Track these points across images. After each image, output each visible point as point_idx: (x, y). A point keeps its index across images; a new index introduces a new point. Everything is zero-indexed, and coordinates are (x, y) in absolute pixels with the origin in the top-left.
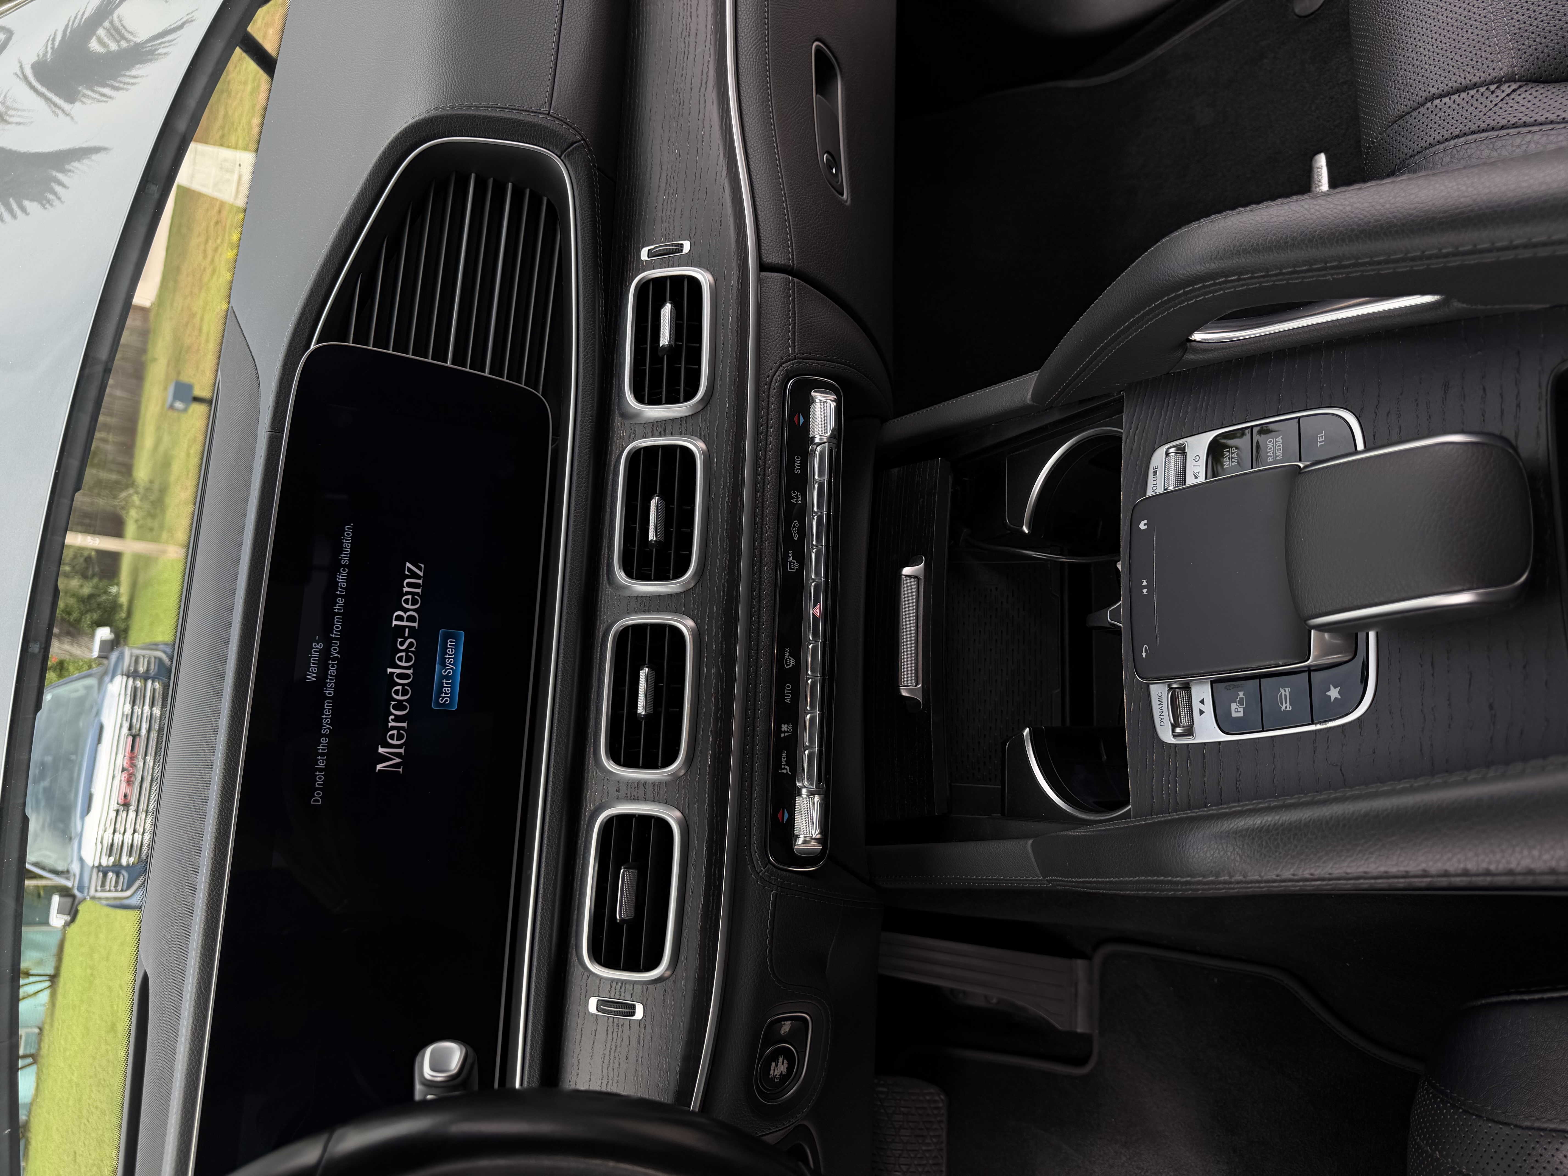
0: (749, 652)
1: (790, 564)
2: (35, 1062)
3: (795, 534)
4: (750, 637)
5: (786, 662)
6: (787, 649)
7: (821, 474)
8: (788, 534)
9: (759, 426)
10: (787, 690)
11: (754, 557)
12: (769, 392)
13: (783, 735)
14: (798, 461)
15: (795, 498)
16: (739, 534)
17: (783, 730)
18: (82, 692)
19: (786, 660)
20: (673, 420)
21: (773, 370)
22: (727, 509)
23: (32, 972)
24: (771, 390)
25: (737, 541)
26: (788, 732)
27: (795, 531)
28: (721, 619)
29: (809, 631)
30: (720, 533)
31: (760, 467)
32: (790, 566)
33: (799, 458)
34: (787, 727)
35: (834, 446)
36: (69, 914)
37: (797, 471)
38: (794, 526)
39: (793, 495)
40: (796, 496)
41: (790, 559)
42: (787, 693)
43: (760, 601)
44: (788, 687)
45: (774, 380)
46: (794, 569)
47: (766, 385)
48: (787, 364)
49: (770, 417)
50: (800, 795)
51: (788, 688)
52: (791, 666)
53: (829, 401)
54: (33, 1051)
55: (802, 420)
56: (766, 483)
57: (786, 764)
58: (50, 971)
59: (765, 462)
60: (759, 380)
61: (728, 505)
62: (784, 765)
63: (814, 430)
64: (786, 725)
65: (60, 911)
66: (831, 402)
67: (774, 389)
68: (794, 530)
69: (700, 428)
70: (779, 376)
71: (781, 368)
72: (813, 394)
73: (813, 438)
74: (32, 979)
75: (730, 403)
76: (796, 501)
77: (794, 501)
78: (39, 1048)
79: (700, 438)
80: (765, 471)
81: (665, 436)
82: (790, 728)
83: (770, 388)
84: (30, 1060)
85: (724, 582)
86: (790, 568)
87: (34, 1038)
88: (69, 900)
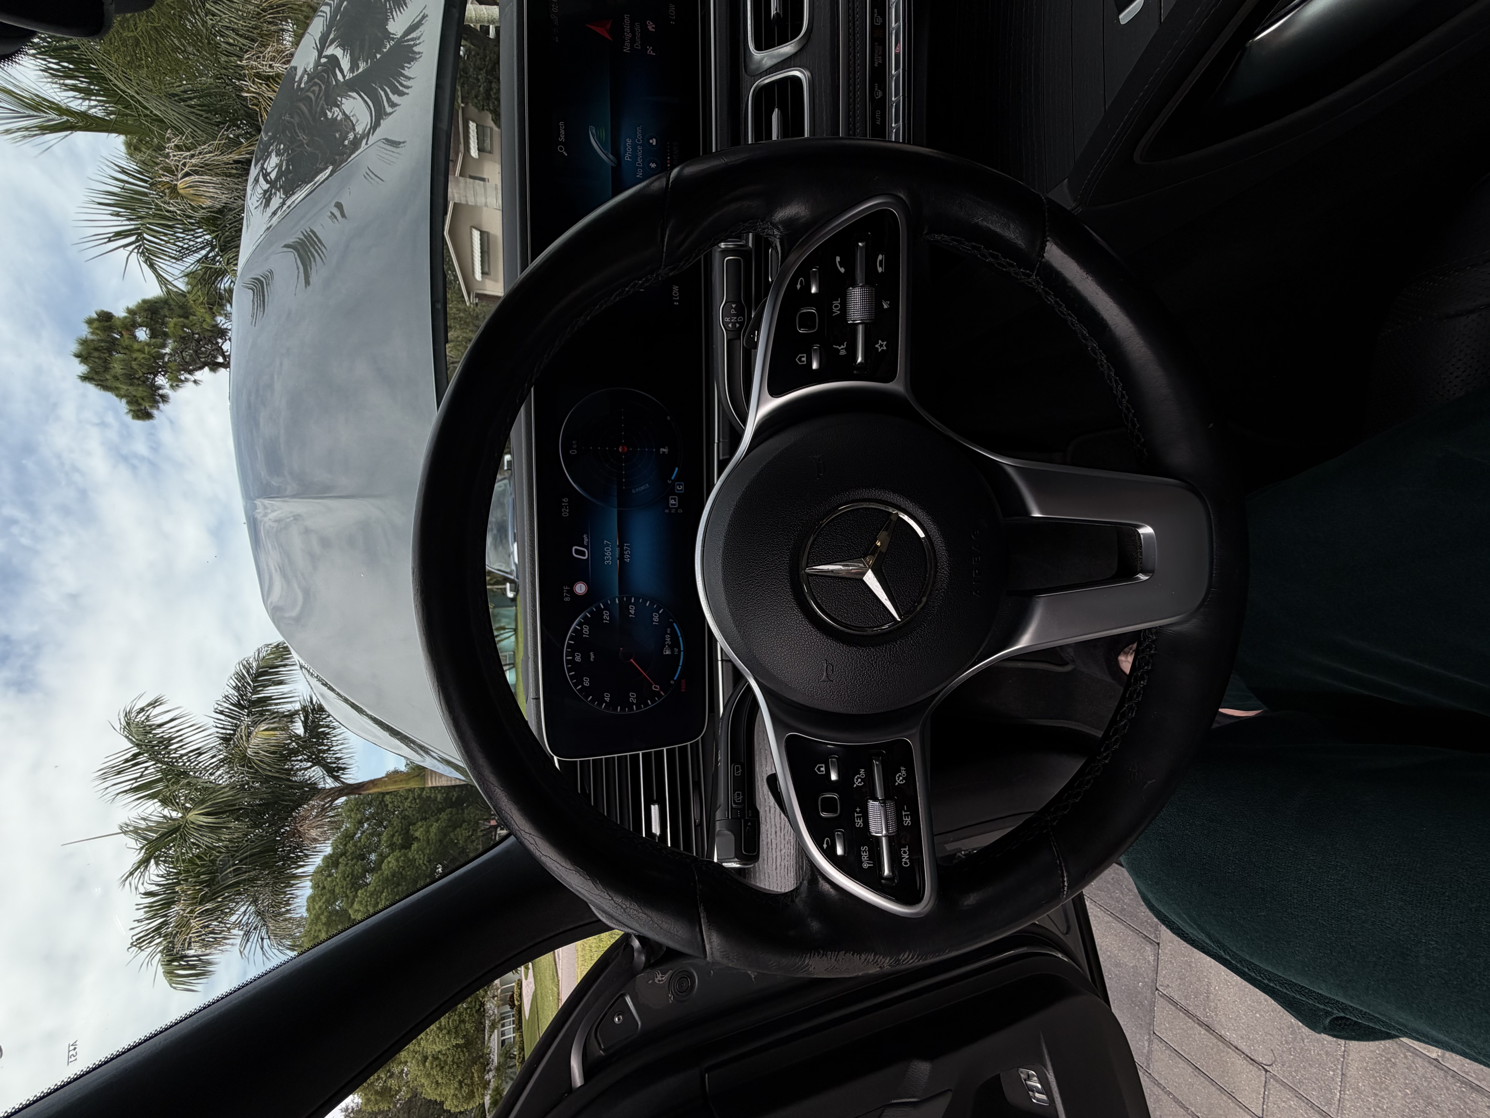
2: (514, 667)
18: (503, 488)
23: (507, 627)
36: (515, 591)
51: (878, 113)
54: (512, 662)
58: (513, 626)
65: (511, 590)
74: (507, 631)
78: (515, 661)
84: (512, 666)
87: (512, 656)
88: (513, 585)
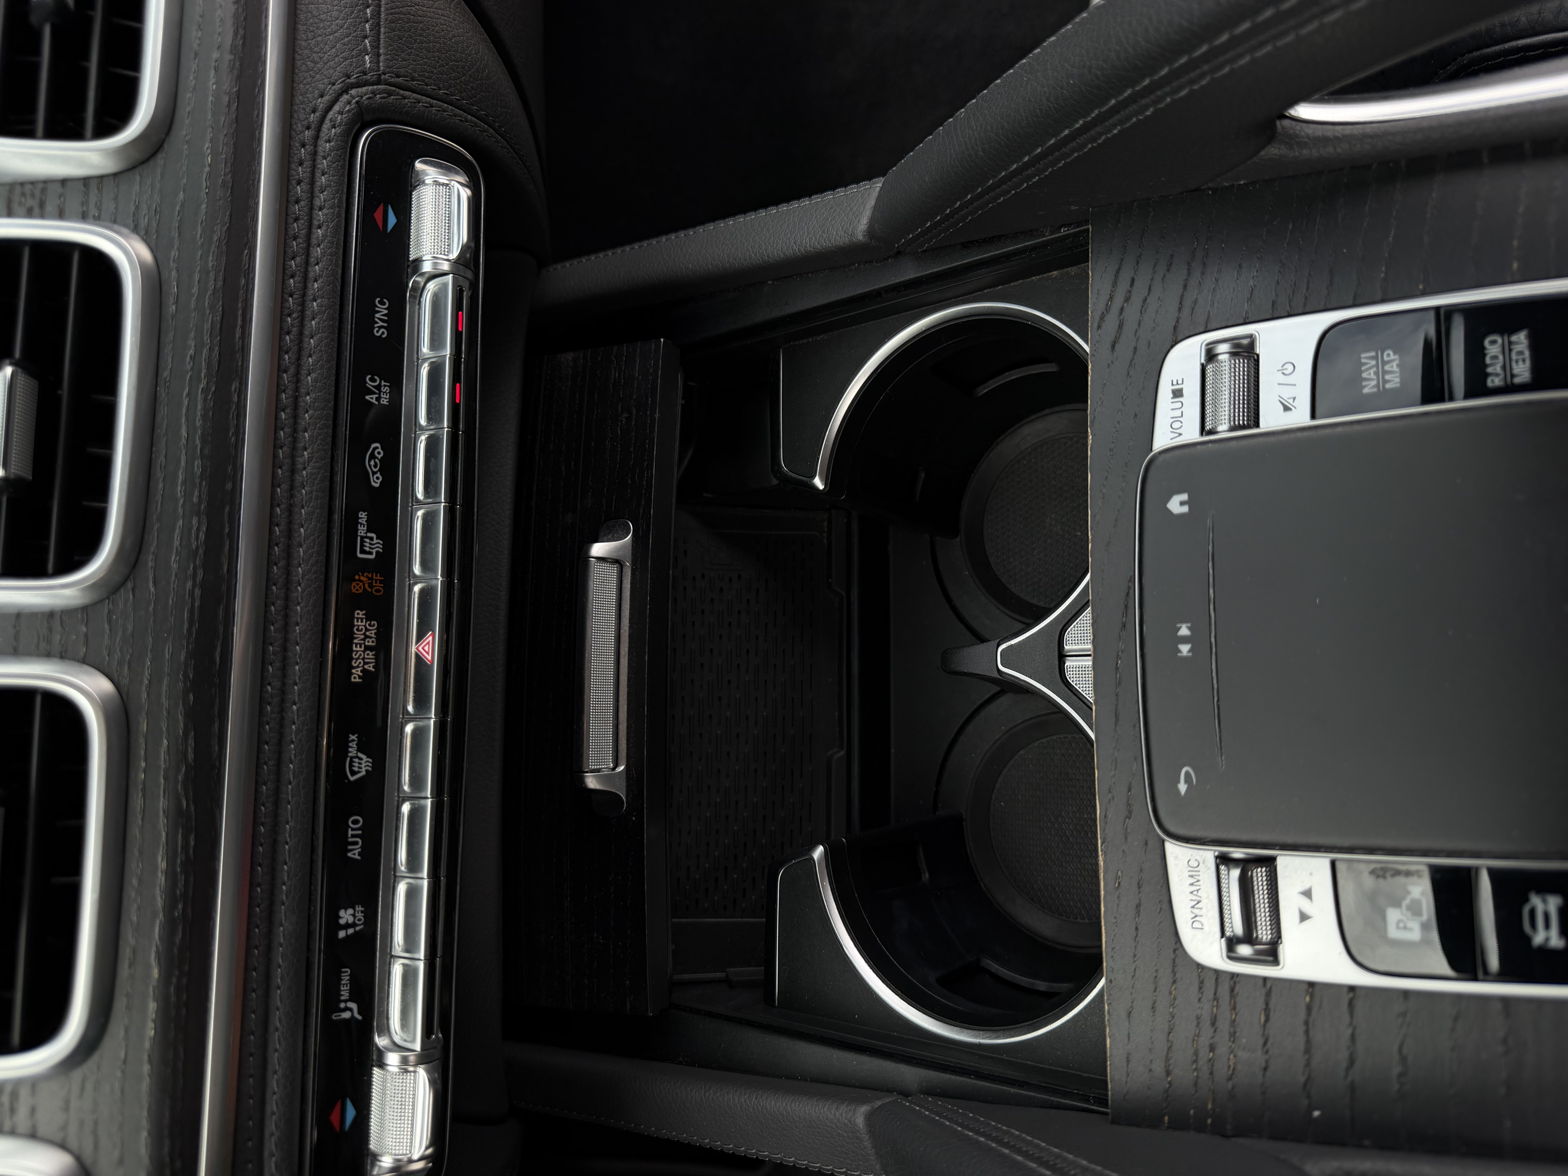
0: (259, 750)
1: (362, 542)
3: (374, 473)
4: (261, 712)
5: (351, 766)
6: (352, 737)
7: (436, 342)
8: (358, 474)
9: (290, 220)
10: (353, 829)
11: (272, 524)
12: (315, 146)
13: (342, 934)
14: (382, 310)
15: (374, 393)
16: (235, 468)
17: (342, 922)
19: (351, 762)
20: (64, 182)
21: (327, 98)
22: (204, 408)
24: (321, 142)
25: (229, 486)
26: (354, 925)
27: (375, 466)
28: (186, 675)
29: (405, 692)
30: (183, 463)
31: (290, 315)
32: (362, 546)
33: (384, 304)
34: (354, 915)
35: (466, 285)
37: (380, 332)
38: (372, 456)
39: (370, 384)
40: (378, 387)
41: (362, 531)
42: (353, 836)
43: (286, 628)
44: (355, 822)
45: (327, 121)
46: (371, 553)
47: (308, 128)
48: (360, 90)
49: (317, 202)
50: (382, 1065)
51: (354, 824)
52: (364, 773)
53: (457, 185)
55: (392, 220)
56: (305, 353)
57: (351, 999)
59: (303, 304)
60: (291, 116)
61: (205, 400)
62: (345, 1001)
63: (419, 244)
64: (350, 911)
66: (460, 188)
67: (329, 141)
68: (371, 465)
69: (137, 208)
70: (340, 113)
71: (345, 97)
72: (419, 165)
73: (418, 261)
75: (215, 153)
76: (378, 399)
77: (371, 398)
79: (136, 230)
80: (302, 325)
81: (42, 216)
82: (360, 915)
83: (317, 137)
85: (194, 586)
86: (363, 551)
